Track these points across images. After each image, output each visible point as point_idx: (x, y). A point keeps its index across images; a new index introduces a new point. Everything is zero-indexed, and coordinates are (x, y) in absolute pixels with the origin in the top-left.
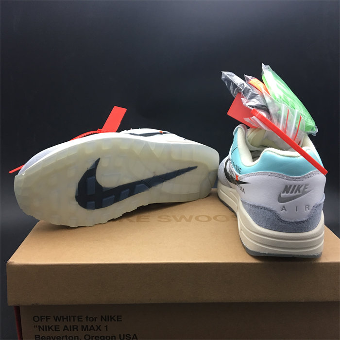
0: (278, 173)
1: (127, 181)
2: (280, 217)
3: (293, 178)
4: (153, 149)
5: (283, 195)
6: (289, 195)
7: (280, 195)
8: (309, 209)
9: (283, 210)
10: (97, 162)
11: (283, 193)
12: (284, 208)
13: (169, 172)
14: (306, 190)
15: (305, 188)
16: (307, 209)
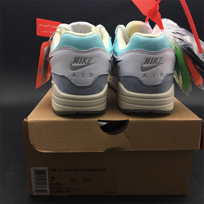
0: (141, 49)
2: (142, 82)
3: (152, 53)
5: (144, 65)
6: (149, 65)
7: (142, 66)
8: (162, 76)
9: (144, 77)
11: (145, 64)
12: (145, 75)
14: (161, 62)
15: (160, 60)
16: (161, 76)
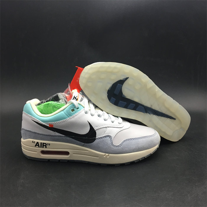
1: (136, 100)
4: (156, 91)
10: (127, 79)
13: (160, 111)
